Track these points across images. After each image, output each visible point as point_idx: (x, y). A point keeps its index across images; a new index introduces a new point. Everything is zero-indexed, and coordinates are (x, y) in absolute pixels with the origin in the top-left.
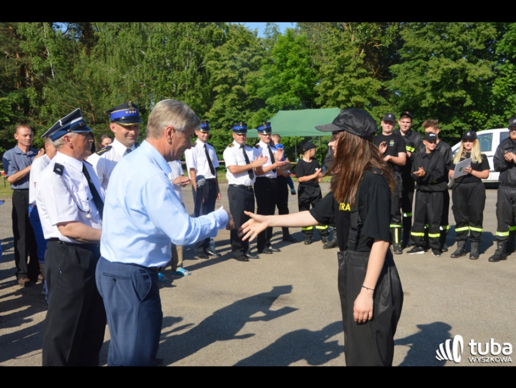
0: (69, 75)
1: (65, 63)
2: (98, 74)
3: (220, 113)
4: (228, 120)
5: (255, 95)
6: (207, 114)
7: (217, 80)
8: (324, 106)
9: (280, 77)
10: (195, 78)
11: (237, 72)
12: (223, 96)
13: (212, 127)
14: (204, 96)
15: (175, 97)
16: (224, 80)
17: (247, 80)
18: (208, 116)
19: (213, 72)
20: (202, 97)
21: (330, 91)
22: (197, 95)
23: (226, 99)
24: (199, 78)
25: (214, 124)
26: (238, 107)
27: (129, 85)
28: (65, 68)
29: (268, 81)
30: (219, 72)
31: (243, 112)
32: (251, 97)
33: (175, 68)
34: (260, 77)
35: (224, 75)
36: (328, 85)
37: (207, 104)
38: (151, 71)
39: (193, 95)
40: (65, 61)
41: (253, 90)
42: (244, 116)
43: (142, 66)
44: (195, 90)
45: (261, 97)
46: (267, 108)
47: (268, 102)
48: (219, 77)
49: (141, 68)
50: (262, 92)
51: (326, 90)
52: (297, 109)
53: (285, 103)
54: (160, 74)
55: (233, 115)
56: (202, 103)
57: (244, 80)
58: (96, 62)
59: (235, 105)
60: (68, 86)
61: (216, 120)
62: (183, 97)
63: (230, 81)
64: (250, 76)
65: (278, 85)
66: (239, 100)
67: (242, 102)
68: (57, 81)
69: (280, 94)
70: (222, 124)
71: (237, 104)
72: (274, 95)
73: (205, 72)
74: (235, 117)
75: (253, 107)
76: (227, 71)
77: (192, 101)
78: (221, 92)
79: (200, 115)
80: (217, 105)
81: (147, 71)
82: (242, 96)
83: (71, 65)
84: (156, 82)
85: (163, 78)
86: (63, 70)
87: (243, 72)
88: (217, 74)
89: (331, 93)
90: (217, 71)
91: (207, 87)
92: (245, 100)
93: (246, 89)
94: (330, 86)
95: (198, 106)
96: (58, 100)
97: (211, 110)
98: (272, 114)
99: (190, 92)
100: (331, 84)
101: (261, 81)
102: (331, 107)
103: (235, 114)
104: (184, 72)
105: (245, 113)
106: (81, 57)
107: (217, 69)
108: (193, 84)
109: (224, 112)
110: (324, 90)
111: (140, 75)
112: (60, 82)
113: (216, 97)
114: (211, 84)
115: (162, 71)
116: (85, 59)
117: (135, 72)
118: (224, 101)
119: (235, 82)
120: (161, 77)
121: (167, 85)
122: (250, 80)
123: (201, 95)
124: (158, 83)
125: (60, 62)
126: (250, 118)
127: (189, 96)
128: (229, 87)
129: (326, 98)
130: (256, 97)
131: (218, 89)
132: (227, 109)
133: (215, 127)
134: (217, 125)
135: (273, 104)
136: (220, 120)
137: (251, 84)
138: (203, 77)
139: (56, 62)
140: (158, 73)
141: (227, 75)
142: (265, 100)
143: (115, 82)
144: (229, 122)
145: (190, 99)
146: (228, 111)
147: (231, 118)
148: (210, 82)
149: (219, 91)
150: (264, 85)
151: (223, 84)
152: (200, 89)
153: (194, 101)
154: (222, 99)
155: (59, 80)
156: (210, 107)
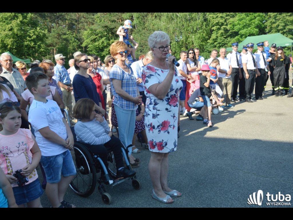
0: (144, 27)
1: (141, 22)
2: (157, 26)
3: (215, 40)
4: (219, 43)
5: (233, 30)
6: (208, 41)
7: (214, 24)
8: (270, 33)
9: (247, 20)
10: (202, 24)
11: (224, 19)
12: (217, 32)
13: (211, 47)
14: (207, 32)
15: (193, 34)
16: (217, 24)
17: (229, 23)
18: (209, 42)
19: (211, 20)
20: (206, 33)
21: (274, 24)
22: (204, 32)
23: (218, 33)
24: (205, 23)
25: (212, 46)
26: (224, 36)
27: (171, 29)
28: (141, 24)
29: (240, 22)
30: (215, 20)
31: (227, 39)
32: (231, 31)
33: (193, 20)
34: (236, 21)
35: (217, 21)
36: (273, 22)
37: (208, 36)
38: (182, 22)
39: (202, 32)
40: (141, 21)
41: (232, 27)
42: (227, 41)
43: (177, 20)
44: (202, 30)
45: (237, 31)
46: (239, 36)
47: (241, 33)
48: (215, 22)
49: (177, 21)
50: (237, 28)
51: (272, 24)
52: (256, 35)
53: (250, 33)
54: (186, 23)
55: (222, 41)
56: (206, 36)
57: (227, 23)
58: (155, 20)
59: (223, 36)
60: (144, 32)
61: (213, 43)
62: (197, 34)
63: (220, 24)
64: (231, 20)
65: (246, 24)
66: (224, 33)
67: (226, 34)
68: (138, 30)
69: (247, 28)
70: (216, 45)
71: (224, 35)
72: (244, 29)
73: (207, 21)
74: (223, 41)
75: (232, 36)
76: (219, 19)
77: (201, 35)
78: (215, 30)
79: (205, 41)
80: (214, 36)
81: (180, 22)
82: (226, 31)
83: (144, 23)
84: (184, 27)
85: (187, 25)
86: (141, 25)
87: (227, 19)
88: (214, 21)
89: (274, 25)
90: (214, 20)
91: (208, 28)
92: (227, 33)
93: (228, 27)
94: (274, 22)
95: (204, 38)
96: (139, 39)
97: (211, 39)
98: (242, 39)
99: (200, 31)
100: (275, 21)
101: (236, 23)
102: (274, 33)
103: (223, 40)
104: (197, 21)
105: (228, 40)
106: (149, 18)
107: (213, 18)
108: (202, 27)
109: (217, 39)
110: (270, 24)
111: (176, 25)
112: (140, 31)
113: (213, 32)
114: (210, 26)
115: (187, 22)
116: (150, 19)
117: (174, 23)
118: (217, 34)
119: (222, 24)
120: (186, 25)
121: (189, 28)
122: (230, 23)
123: (205, 32)
124: (185, 28)
125: (139, 22)
126: (230, 41)
127: (200, 33)
128: (219, 27)
129: (271, 28)
130: (233, 31)
131: (214, 28)
132: (218, 38)
133: (213, 47)
134: (214, 46)
135: (243, 33)
136: (215, 44)
137: (231, 25)
138: (206, 23)
139: (138, 22)
140: (185, 23)
141: (218, 21)
142: (239, 32)
143: (165, 29)
144: (220, 44)
145: (200, 34)
146: (219, 39)
147: (220, 42)
148: (210, 25)
149: (214, 30)
150: (238, 24)
151: (216, 26)
152: (205, 29)
153: (202, 35)
154: (216, 33)
155: (139, 30)
156: (210, 37)
